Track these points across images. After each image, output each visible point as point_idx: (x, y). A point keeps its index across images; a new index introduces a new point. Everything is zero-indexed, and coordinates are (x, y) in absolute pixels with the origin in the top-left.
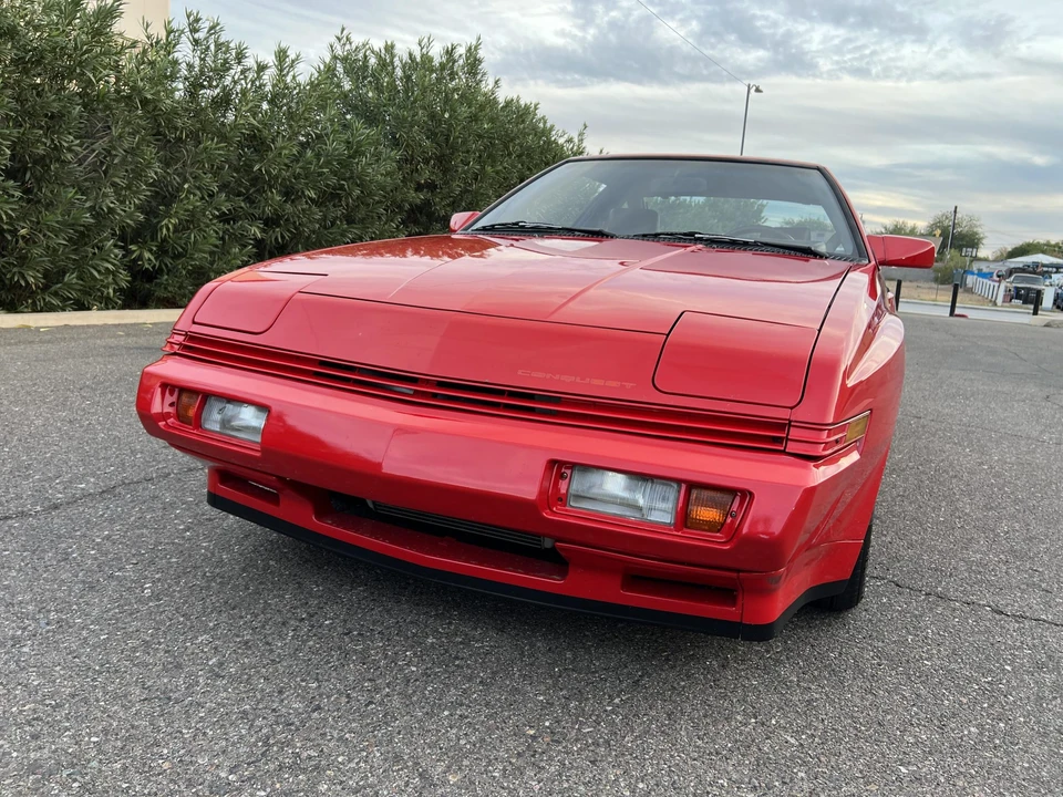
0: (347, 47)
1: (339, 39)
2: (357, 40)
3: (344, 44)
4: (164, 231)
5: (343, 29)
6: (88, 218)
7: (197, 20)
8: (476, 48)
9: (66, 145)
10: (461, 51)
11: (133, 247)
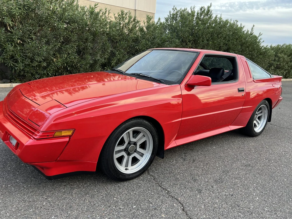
0: (175, 11)
1: (173, 9)
2: (178, 9)
3: (174, 10)
4: (112, 64)
5: (174, 6)
6: (91, 62)
7: (123, 12)
8: (210, 7)
9: (89, 45)
10: (206, 8)
11: (105, 68)
